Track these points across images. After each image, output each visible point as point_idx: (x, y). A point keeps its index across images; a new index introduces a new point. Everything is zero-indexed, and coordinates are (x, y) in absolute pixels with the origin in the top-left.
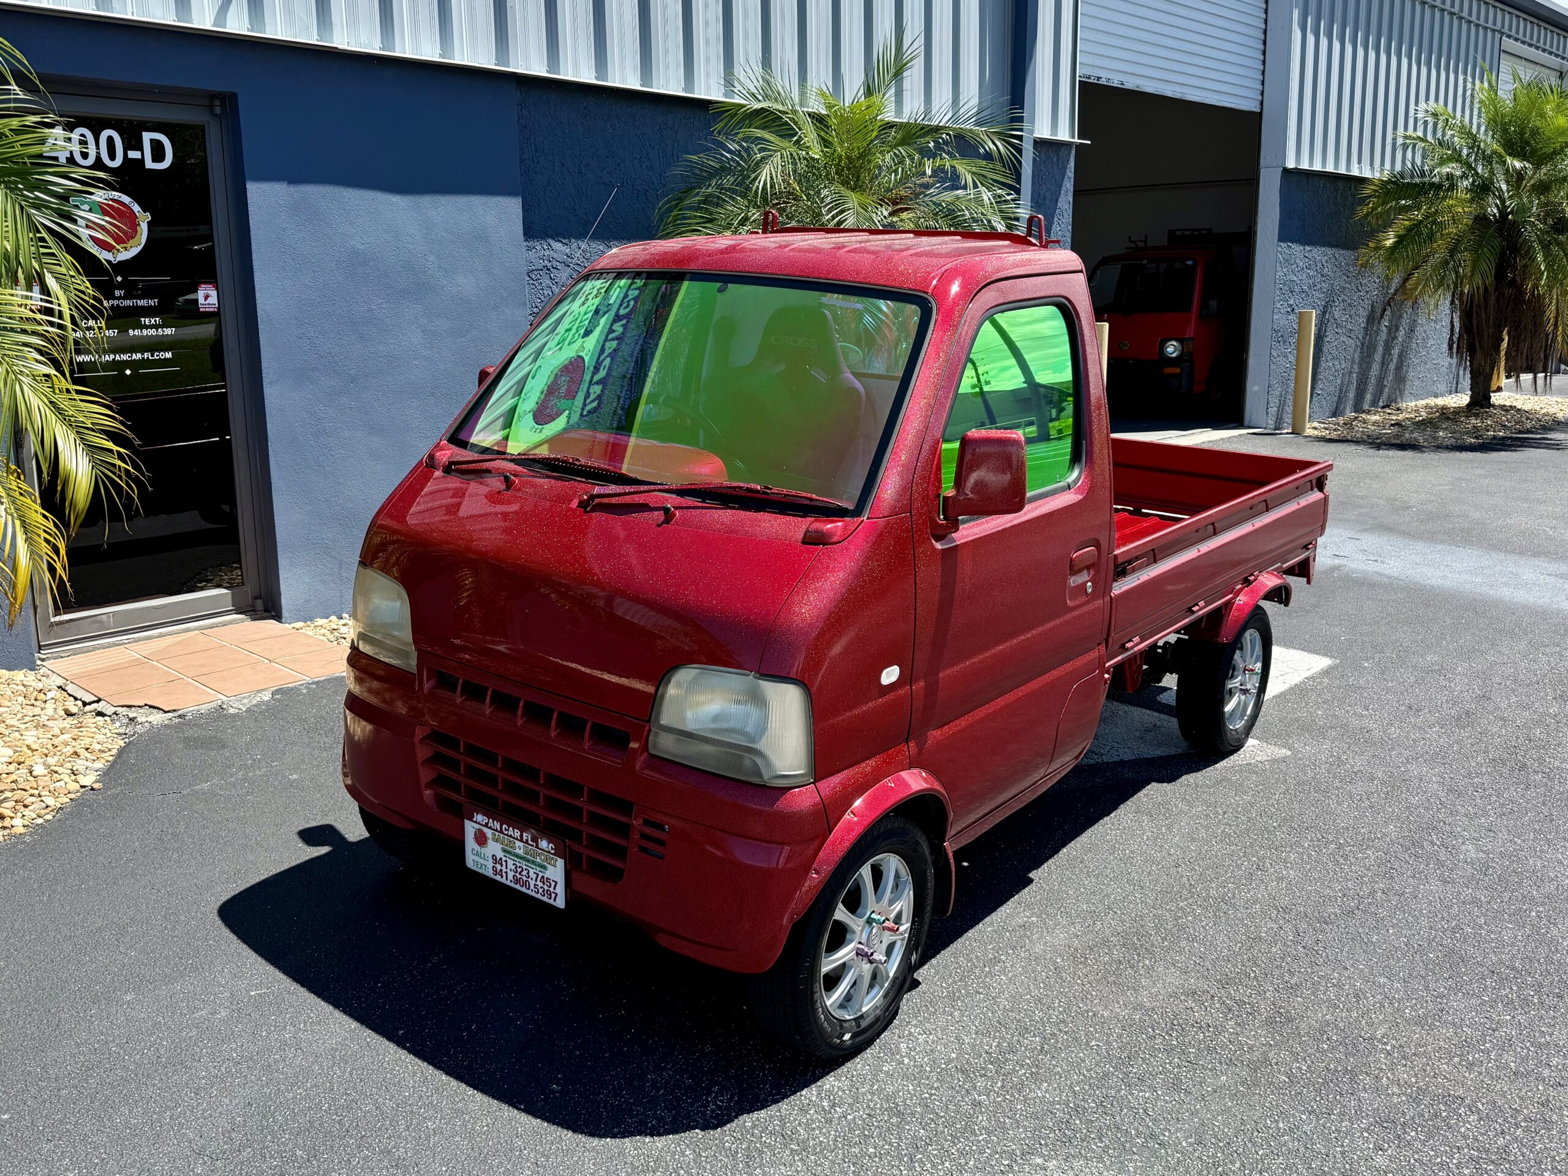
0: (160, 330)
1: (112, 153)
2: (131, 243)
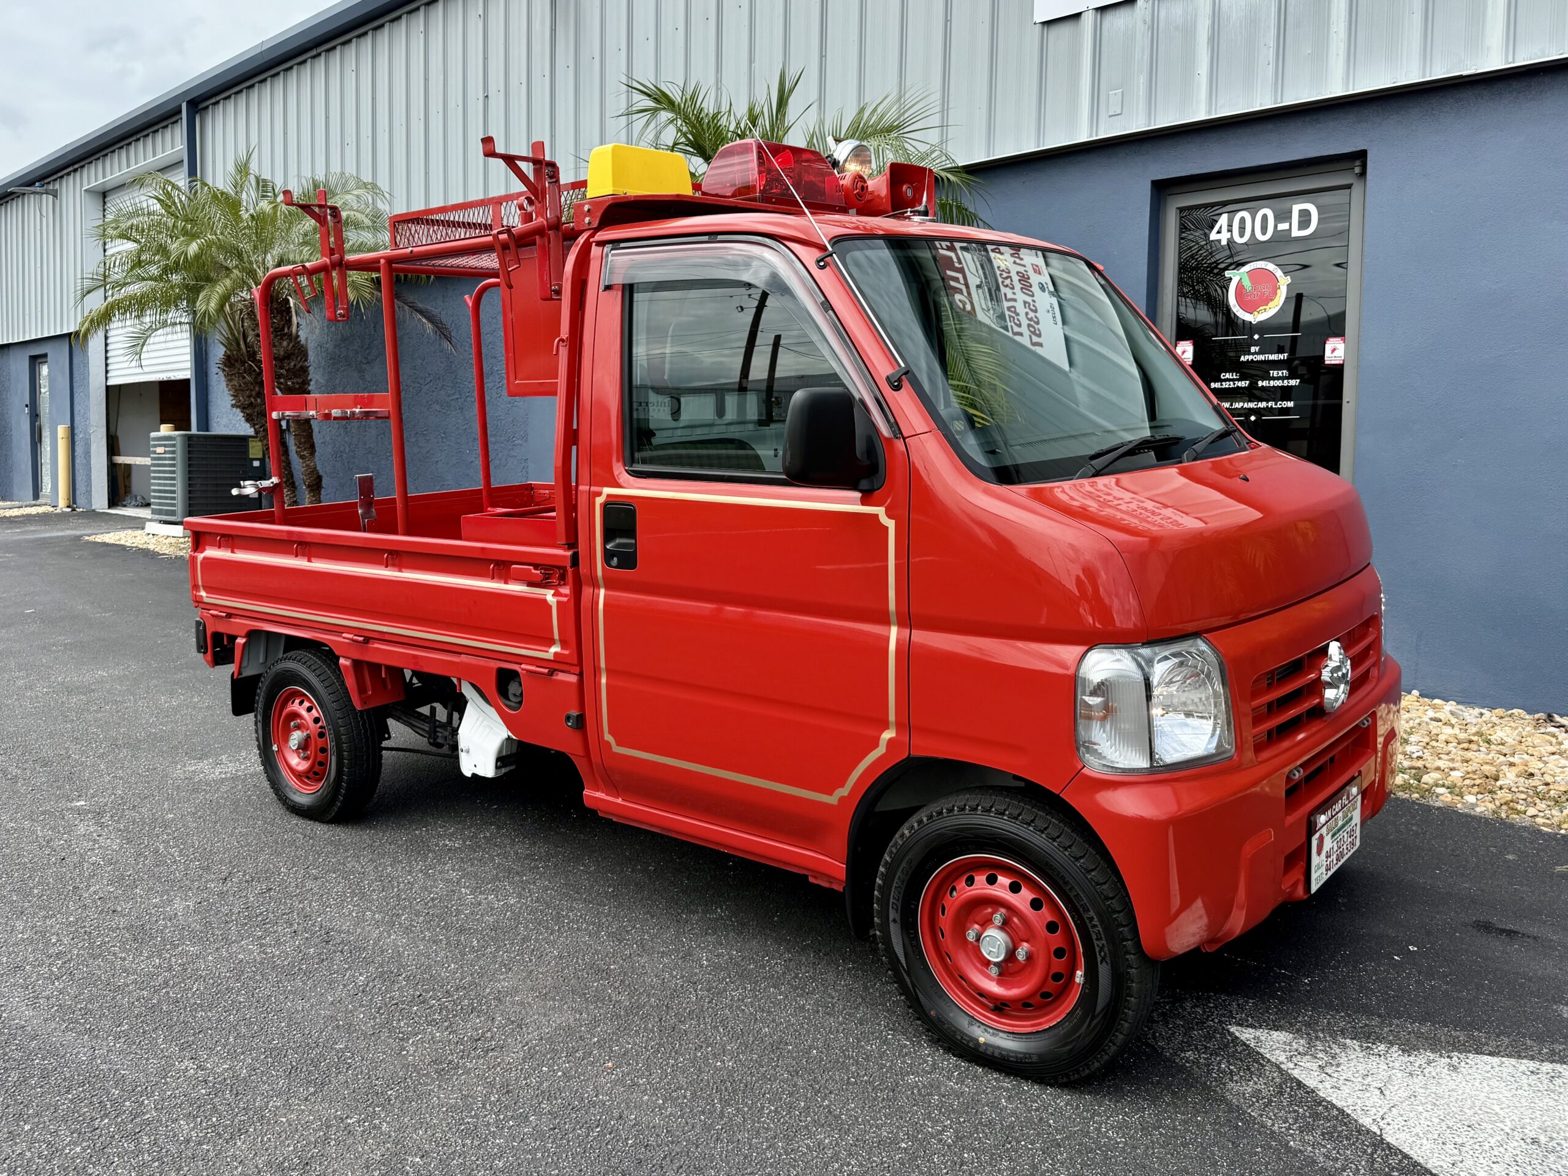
0: (1285, 381)
1: (1264, 230)
2: (1271, 304)
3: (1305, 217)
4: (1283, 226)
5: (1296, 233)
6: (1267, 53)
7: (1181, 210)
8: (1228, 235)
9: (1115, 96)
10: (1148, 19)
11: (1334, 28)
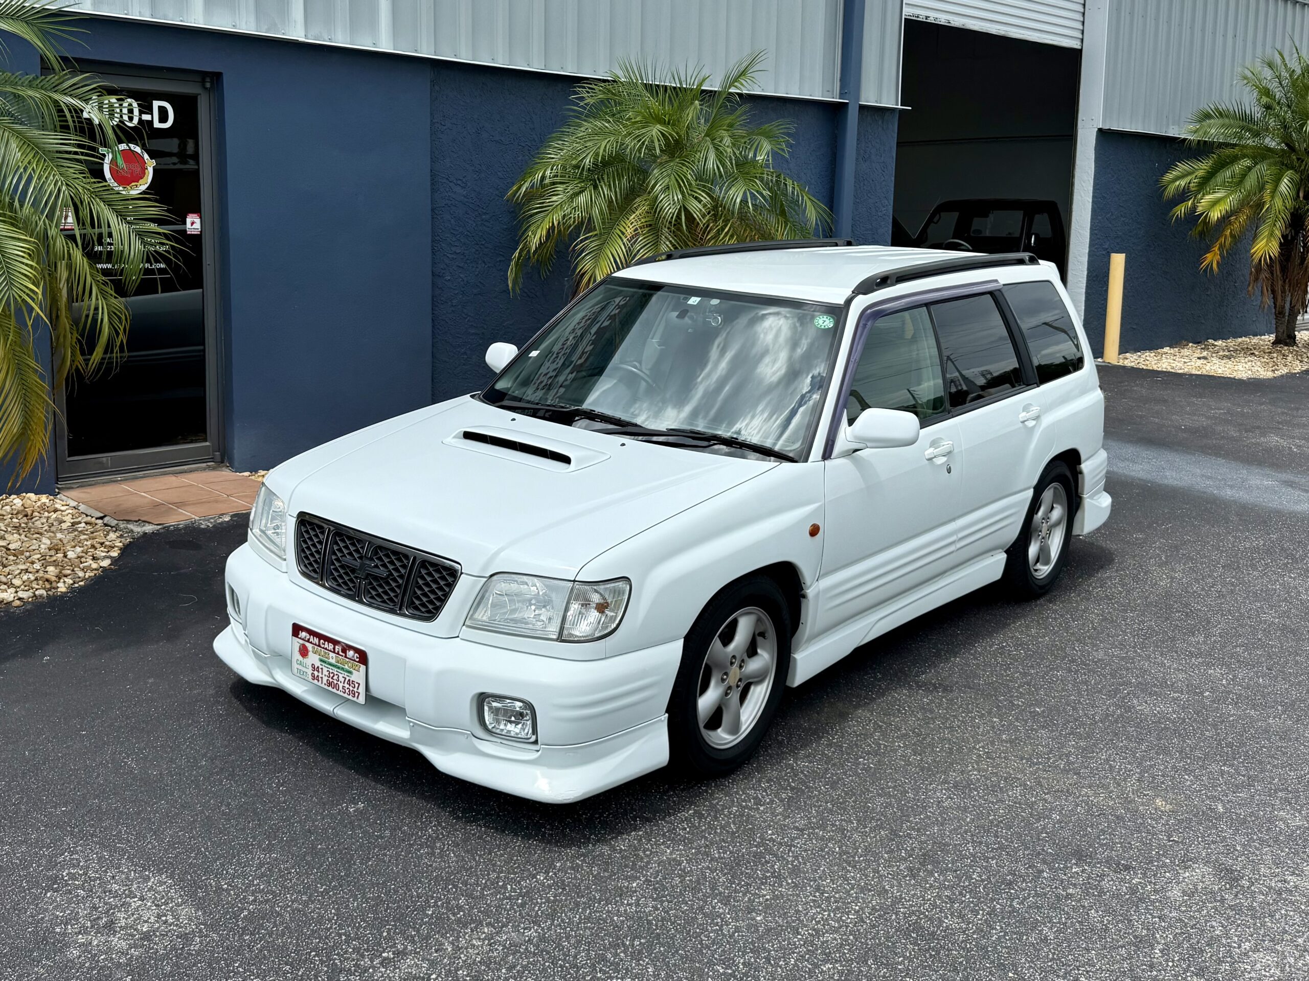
1: (131, 117)
2: (141, 181)
3: (163, 111)
4: (146, 117)
5: (157, 125)
8: (100, 116)
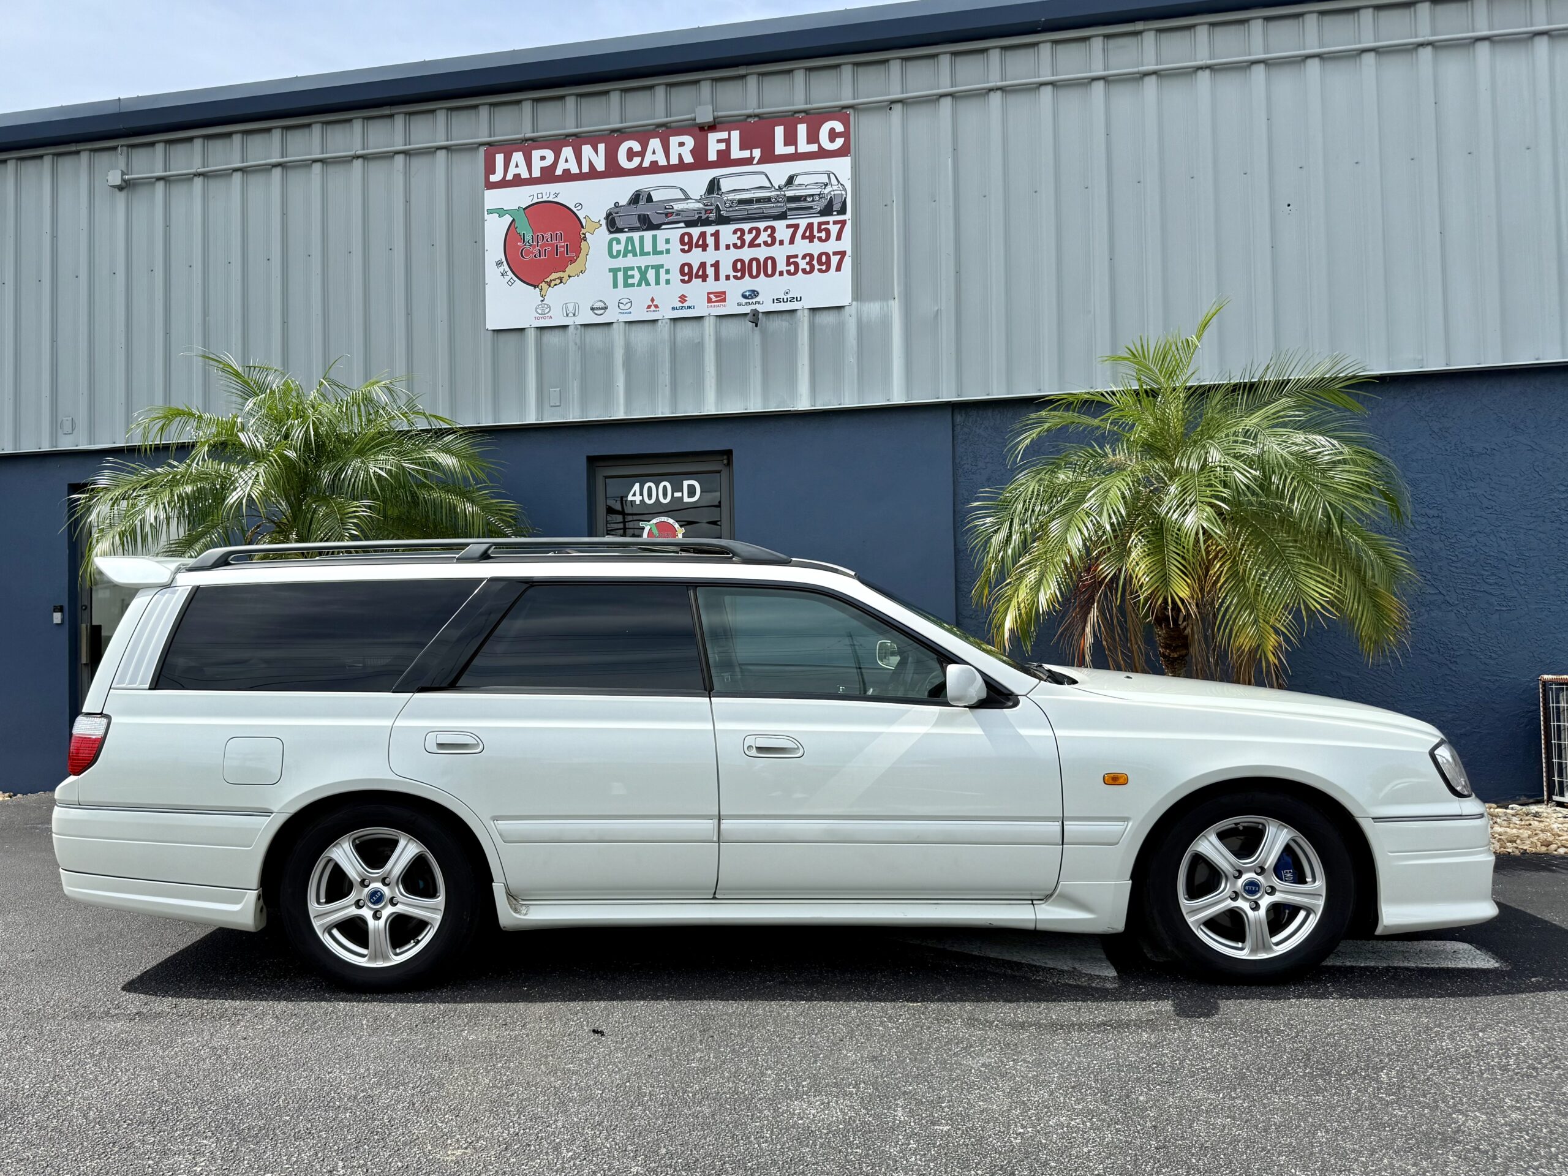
1: (665, 495)
3: (692, 489)
4: (678, 494)
5: (686, 499)
6: (664, 377)
7: (606, 477)
8: (641, 498)
9: (554, 391)
10: (578, 342)
11: (707, 369)
